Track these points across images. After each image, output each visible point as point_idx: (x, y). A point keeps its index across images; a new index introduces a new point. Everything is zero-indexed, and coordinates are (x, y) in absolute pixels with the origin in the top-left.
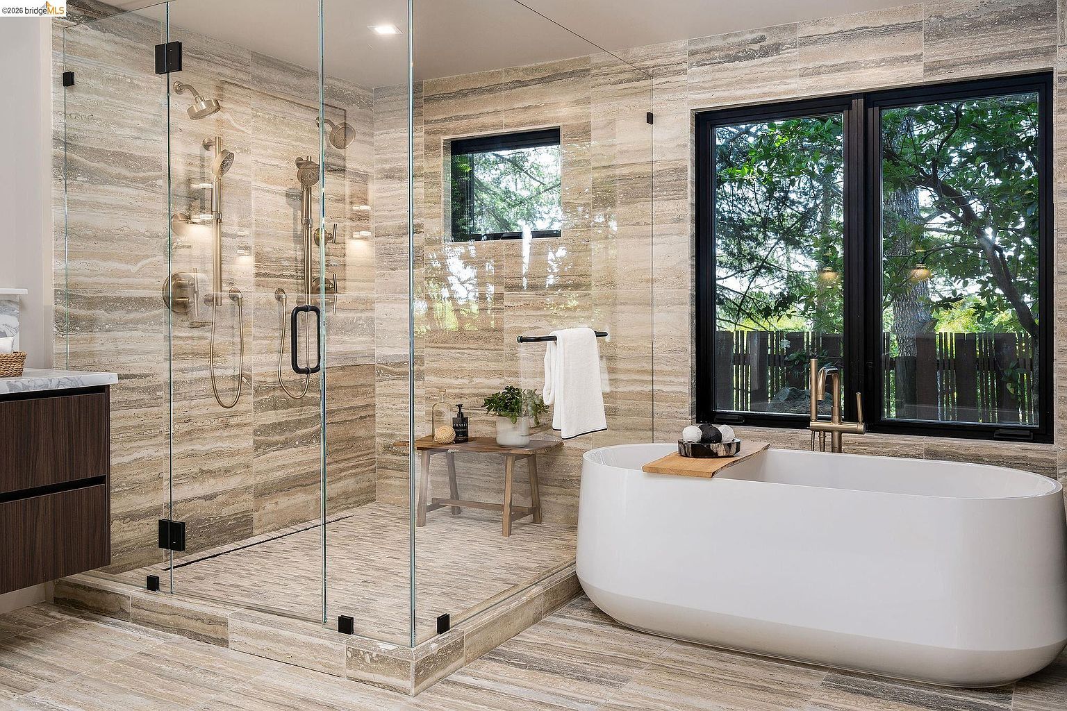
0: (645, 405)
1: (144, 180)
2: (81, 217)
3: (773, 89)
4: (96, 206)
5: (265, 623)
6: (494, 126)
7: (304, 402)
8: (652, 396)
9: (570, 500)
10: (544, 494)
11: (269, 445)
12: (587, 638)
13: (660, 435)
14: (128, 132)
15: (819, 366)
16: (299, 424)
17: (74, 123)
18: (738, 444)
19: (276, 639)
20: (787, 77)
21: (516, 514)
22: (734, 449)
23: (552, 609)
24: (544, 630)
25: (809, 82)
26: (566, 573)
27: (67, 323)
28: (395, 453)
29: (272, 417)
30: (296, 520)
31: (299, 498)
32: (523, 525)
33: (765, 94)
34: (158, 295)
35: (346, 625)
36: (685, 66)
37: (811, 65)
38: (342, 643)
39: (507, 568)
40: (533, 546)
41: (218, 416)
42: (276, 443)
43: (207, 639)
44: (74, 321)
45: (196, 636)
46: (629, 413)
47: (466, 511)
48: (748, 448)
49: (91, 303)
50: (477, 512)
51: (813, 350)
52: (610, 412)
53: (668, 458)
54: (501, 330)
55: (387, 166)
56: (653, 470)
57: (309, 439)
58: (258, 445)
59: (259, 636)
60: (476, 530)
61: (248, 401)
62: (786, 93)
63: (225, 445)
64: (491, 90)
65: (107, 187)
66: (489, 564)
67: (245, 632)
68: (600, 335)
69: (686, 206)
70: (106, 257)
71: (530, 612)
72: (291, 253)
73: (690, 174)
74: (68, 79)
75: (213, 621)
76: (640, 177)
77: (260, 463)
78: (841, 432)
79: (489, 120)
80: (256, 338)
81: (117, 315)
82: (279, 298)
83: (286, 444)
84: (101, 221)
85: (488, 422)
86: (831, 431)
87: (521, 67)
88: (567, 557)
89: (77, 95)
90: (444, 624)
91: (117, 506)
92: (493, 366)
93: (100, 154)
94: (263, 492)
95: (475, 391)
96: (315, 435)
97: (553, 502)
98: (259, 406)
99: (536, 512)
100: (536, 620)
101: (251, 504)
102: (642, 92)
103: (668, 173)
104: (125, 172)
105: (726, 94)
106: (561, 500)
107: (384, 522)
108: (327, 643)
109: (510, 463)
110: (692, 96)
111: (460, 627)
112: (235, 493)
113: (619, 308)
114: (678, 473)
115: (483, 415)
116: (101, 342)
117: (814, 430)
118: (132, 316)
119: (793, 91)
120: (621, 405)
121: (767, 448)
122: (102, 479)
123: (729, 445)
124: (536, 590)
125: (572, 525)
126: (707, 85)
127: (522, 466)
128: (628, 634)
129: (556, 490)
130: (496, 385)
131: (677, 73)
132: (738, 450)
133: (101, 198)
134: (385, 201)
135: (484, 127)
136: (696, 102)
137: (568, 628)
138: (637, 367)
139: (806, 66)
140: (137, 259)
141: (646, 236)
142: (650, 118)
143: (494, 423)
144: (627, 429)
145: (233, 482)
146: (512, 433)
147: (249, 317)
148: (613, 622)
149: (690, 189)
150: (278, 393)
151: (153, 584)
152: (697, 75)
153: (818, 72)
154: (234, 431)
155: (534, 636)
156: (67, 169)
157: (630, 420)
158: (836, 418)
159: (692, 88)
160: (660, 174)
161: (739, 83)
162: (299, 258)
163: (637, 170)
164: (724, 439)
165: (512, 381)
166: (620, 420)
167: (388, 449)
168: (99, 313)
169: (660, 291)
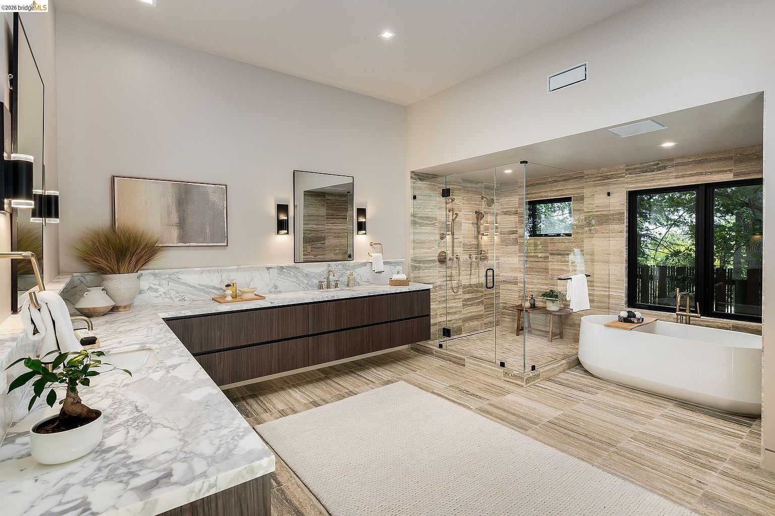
0: (606, 300)
1: (433, 224)
2: (417, 237)
3: (662, 183)
4: (420, 233)
5: (477, 361)
6: (545, 197)
7: (478, 291)
8: (609, 296)
9: (575, 331)
10: (564, 329)
11: (467, 305)
12: (582, 379)
13: (612, 311)
14: (429, 210)
15: (680, 292)
16: (476, 298)
17: (415, 210)
18: (643, 319)
19: (480, 366)
20: (669, 179)
21: (554, 335)
22: (641, 321)
23: (569, 368)
24: (567, 375)
25: (679, 180)
26: (574, 357)
27: (415, 268)
28: (507, 309)
29: (468, 296)
30: (474, 330)
31: (476, 323)
32: (556, 339)
33: (659, 185)
34: (437, 258)
35: (502, 365)
36: (624, 174)
37: (680, 174)
38: (502, 370)
39: (552, 353)
40: (561, 347)
41: (452, 295)
42: (469, 305)
43: (459, 364)
44: (416, 267)
45: (455, 363)
46: (599, 302)
47: (533, 331)
48: (647, 320)
49: (419, 262)
50: (538, 332)
51: (690, 275)
52: (591, 301)
53: (614, 322)
54: (548, 269)
55: (505, 210)
56: (608, 326)
57: (478, 304)
58: (464, 305)
59: (475, 364)
60: (538, 339)
61: (461, 291)
62: (669, 185)
63: (454, 305)
64: (544, 184)
65: (424, 227)
66: (545, 351)
67: (471, 363)
68: (587, 276)
69: (624, 227)
70: (423, 248)
71: (561, 368)
72: (474, 243)
73: (626, 215)
74: (415, 197)
75: (460, 359)
76: (605, 215)
77: (464, 311)
78: (690, 316)
79: (543, 194)
80: (463, 271)
81: (426, 265)
82: (470, 257)
83: (472, 305)
84: (422, 238)
85: (542, 302)
86: (685, 316)
87: (556, 175)
88: (575, 352)
89: (416, 201)
90: (533, 368)
91: (432, 321)
92: (544, 282)
93: (422, 218)
94: (466, 320)
95: (537, 290)
96: (482, 302)
97: (569, 331)
98: (464, 293)
99: (561, 335)
100: (564, 371)
101: (462, 324)
102: (606, 184)
103: (616, 214)
104: (428, 222)
105: (642, 185)
106: (571, 331)
107: (505, 333)
108: (497, 369)
109: (552, 317)
110: (626, 186)
111: (539, 370)
112: (457, 320)
113: (595, 263)
114: (618, 327)
115: (541, 298)
116: (422, 273)
117: (677, 315)
118: (430, 265)
119: (672, 184)
120: (595, 298)
121: (656, 320)
122: (429, 315)
123: (639, 319)
124: (564, 362)
125: (576, 340)
126: (633, 182)
127: (556, 319)
128: (598, 380)
129: (569, 327)
130: (546, 288)
131: (621, 177)
132: (643, 321)
133: (422, 231)
134: (504, 222)
135: (542, 197)
136: (628, 188)
137: (574, 375)
138: (603, 285)
139: (678, 174)
140: (431, 248)
141: (607, 237)
142: (609, 194)
143: (545, 303)
144: (598, 308)
145: (456, 317)
146: (552, 307)
147: (461, 264)
148: (592, 375)
149: (626, 220)
150: (470, 288)
151: (441, 346)
152: (629, 178)
153: (683, 176)
154: (457, 301)
155: (563, 376)
156: (414, 223)
157: (599, 304)
158: (688, 311)
159: (627, 183)
160: (613, 215)
161: (648, 181)
162: (476, 244)
163: (603, 213)
164: (637, 317)
165: (552, 288)
166: (595, 304)
167: (504, 308)
168: (422, 265)
169: (612, 258)
